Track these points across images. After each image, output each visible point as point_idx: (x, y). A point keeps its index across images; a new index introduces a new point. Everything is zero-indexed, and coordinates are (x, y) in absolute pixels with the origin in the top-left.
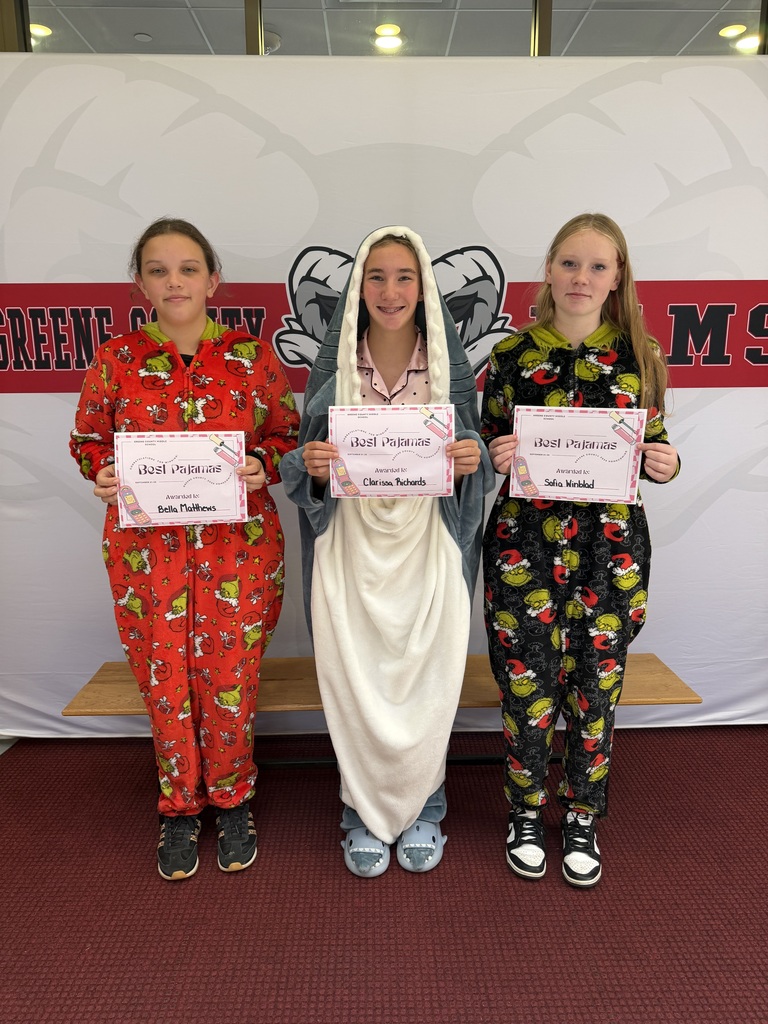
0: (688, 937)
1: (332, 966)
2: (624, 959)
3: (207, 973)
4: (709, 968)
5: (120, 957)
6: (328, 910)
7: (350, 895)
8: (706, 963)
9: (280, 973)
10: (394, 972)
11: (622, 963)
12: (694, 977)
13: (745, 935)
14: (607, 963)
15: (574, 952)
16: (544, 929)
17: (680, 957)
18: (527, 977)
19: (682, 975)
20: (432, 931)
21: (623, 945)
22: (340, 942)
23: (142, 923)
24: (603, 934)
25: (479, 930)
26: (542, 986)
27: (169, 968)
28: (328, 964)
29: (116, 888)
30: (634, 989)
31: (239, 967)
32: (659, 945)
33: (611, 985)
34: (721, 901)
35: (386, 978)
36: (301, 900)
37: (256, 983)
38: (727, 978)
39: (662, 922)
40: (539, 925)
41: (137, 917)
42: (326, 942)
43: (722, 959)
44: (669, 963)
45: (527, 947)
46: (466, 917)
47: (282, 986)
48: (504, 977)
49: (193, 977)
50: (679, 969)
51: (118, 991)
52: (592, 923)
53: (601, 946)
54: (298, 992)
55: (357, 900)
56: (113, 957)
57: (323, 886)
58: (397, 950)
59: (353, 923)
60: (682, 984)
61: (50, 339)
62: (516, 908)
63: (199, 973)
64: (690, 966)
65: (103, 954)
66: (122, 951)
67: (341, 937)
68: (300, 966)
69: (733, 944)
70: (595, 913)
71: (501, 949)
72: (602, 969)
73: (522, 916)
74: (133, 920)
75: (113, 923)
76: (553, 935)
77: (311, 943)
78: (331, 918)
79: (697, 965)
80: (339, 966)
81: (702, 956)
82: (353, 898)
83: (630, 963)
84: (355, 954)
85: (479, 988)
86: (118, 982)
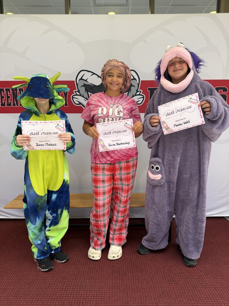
0: (193, 277)
1: (80, 284)
2: (172, 283)
3: (41, 286)
4: (198, 286)
5: (15, 280)
6: (81, 268)
7: (88, 264)
8: (197, 285)
9: (64, 286)
10: (99, 286)
11: (171, 284)
12: (193, 289)
13: (211, 277)
14: (166, 284)
15: (156, 281)
16: (148, 274)
17: (189, 283)
18: (140, 288)
19: (189, 288)
20: (112, 274)
21: (172, 279)
22: (83, 277)
23: (23, 271)
24: (166, 276)
25: (127, 274)
26: (145, 291)
27: (29, 284)
28: (79, 283)
29: (17, 261)
30: (174, 292)
31: (51, 284)
32: (183, 279)
33: (167, 291)
34: (204, 267)
35: (96, 288)
36: (73, 265)
37: (56, 288)
38: (204, 289)
39: (185, 273)
40: (146, 273)
41: (22, 269)
42: (79, 277)
43: (203, 284)
44: (186, 285)
45: (141, 279)
46: (124, 270)
47: (64, 289)
48: (133, 288)
49: (36, 286)
50: (189, 286)
51: (12, 290)
52: (163, 273)
53: (165, 279)
54: (68, 291)
55: (90, 265)
56: (13, 280)
57: (81, 261)
58: (101, 280)
59: (88, 272)
60: (189, 291)
61: (5, 97)
62: (140, 268)
63: (38, 286)
64: (192, 286)
65: (10, 279)
66: (16, 279)
67: (84, 276)
68: (70, 284)
69: (206, 279)
70: (164, 270)
71: (134, 280)
72: (164, 286)
73: (141, 270)
74: (20, 270)
75: (14, 271)
76: (150, 276)
77: (74, 277)
78: (82, 270)
79: (194, 285)
80: (82, 284)
81: (196, 283)
82: (89, 265)
83: (173, 284)
84: (88, 281)
85: (125, 291)
86: (13, 288)
